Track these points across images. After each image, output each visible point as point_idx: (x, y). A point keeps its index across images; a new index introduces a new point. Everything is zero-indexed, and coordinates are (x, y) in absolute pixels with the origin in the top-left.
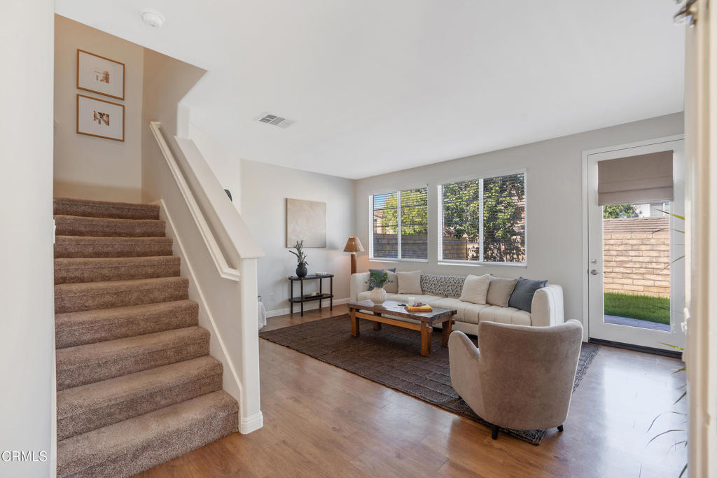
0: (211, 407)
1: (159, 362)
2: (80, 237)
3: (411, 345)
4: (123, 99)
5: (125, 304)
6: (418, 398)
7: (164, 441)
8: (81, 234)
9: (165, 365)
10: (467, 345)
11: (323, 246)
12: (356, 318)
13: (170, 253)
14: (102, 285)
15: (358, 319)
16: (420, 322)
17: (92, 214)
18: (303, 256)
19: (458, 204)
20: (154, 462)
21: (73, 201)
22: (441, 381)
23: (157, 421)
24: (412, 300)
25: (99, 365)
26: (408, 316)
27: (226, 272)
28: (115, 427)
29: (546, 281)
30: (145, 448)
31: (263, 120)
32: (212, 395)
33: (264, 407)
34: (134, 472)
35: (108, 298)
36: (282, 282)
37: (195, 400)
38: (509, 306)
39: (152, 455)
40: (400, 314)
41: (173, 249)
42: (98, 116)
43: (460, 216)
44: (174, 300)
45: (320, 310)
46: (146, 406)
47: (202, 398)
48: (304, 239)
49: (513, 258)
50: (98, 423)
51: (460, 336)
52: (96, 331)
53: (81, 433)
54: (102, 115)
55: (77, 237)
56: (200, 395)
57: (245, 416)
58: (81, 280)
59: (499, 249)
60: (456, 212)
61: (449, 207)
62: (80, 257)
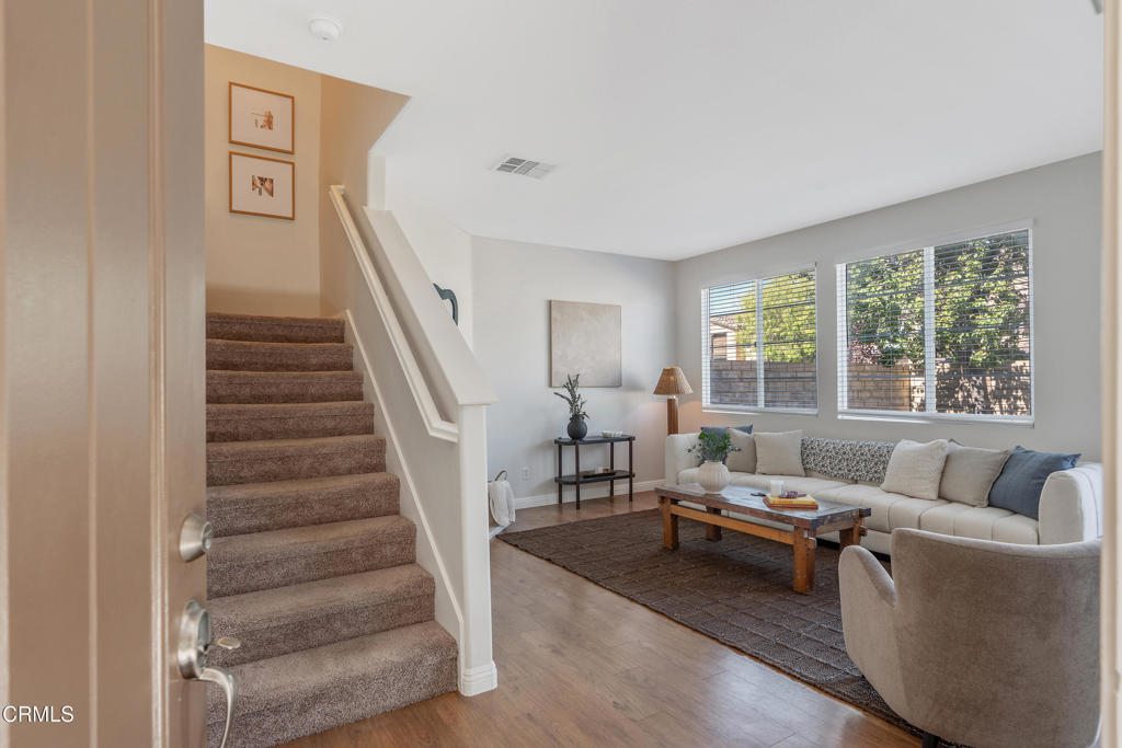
0: (415, 645)
1: (341, 569)
2: (233, 372)
3: (774, 572)
4: (292, 153)
5: (293, 476)
6: (778, 669)
7: (344, 690)
8: (235, 367)
9: (350, 573)
10: (871, 572)
11: (617, 384)
12: (672, 515)
13: (359, 396)
14: (261, 445)
15: (675, 518)
16: (791, 528)
17: (250, 337)
18: (579, 403)
19: (886, 298)
20: (330, 722)
21: (226, 317)
22: (826, 641)
23: (336, 659)
24: (778, 484)
25: (257, 567)
26: (769, 516)
27: (437, 427)
28: (277, 661)
29: (1077, 456)
30: (318, 696)
31: (504, 168)
32: (418, 627)
33: (498, 655)
34: (302, 733)
35: (270, 466)
36: (543, 447)
37: (392, 634)
38: (989, 505)
39: (328, 710)
40: (753, 512)
41: (364, 389)
42: (258, 183)
43: (893, 324)
44: (365, 472)
45: (611, 499)
46: (320, 634)
47: (403, 630)
48: (582, 372)
49: (1016, 408)
50: (254, 652)
51: (860, 555)
52: (254, 515)
53: (232, 665)
54: (263, 180)
55: (229, 372)
56: (399, 626)
57: (468, 666)
58: (235, 438)
59: (983, 387)
60: (882, 315)
61: (867, 304)
62: (233, 403)
